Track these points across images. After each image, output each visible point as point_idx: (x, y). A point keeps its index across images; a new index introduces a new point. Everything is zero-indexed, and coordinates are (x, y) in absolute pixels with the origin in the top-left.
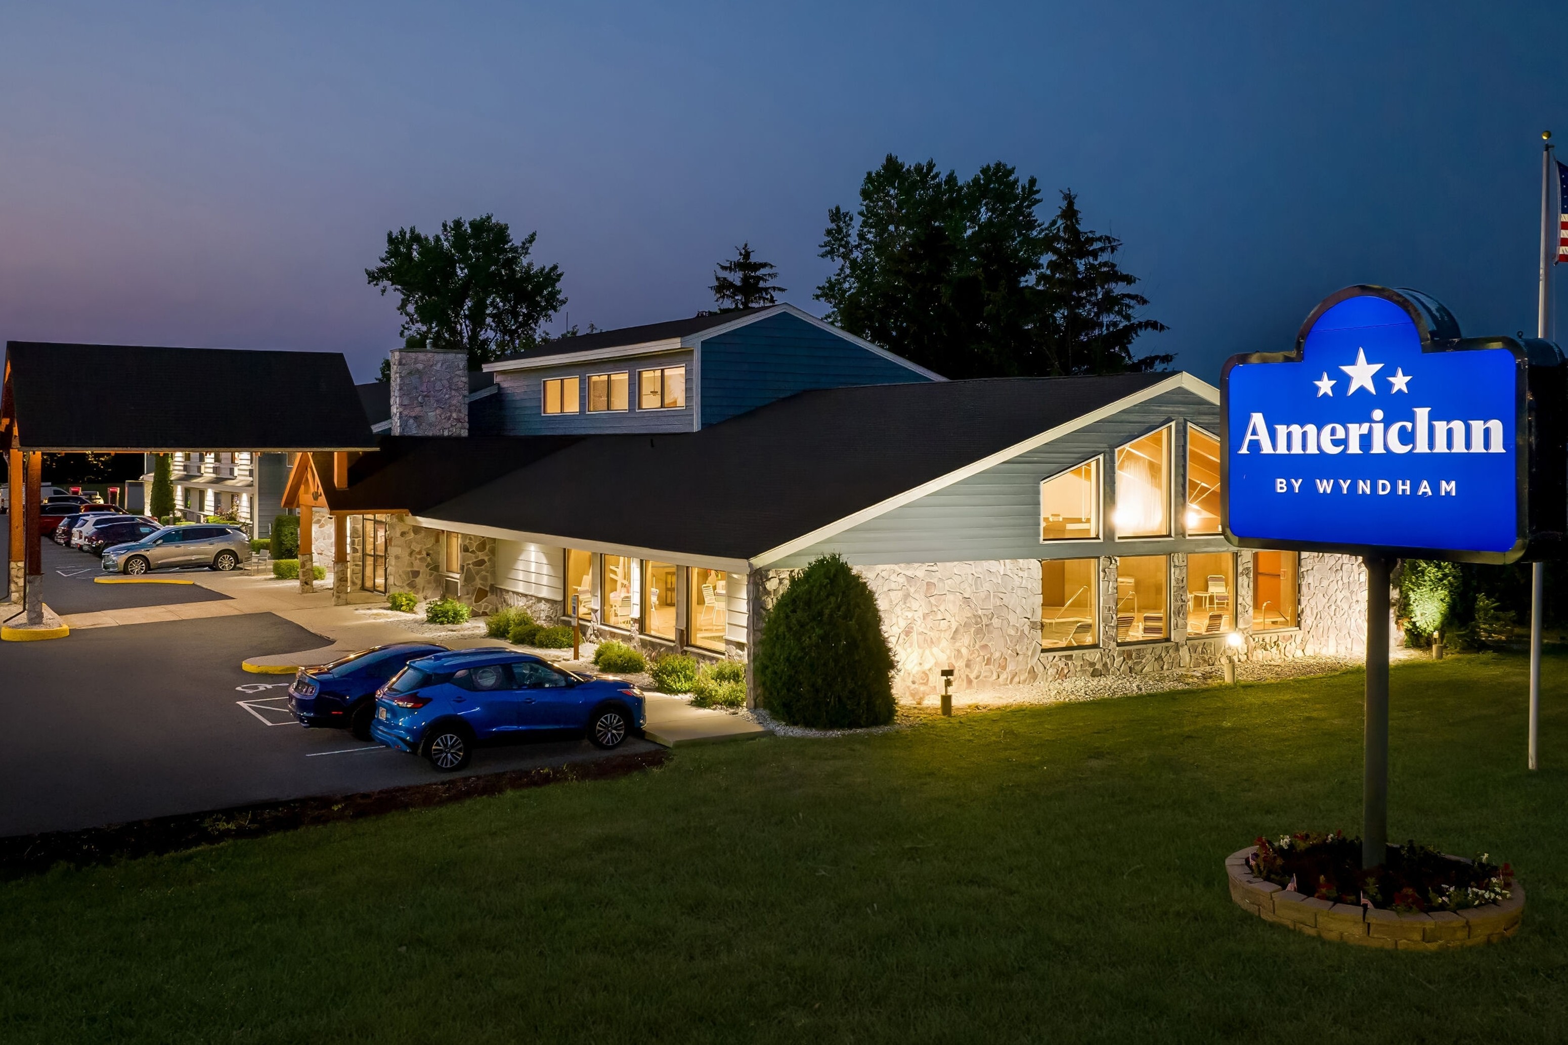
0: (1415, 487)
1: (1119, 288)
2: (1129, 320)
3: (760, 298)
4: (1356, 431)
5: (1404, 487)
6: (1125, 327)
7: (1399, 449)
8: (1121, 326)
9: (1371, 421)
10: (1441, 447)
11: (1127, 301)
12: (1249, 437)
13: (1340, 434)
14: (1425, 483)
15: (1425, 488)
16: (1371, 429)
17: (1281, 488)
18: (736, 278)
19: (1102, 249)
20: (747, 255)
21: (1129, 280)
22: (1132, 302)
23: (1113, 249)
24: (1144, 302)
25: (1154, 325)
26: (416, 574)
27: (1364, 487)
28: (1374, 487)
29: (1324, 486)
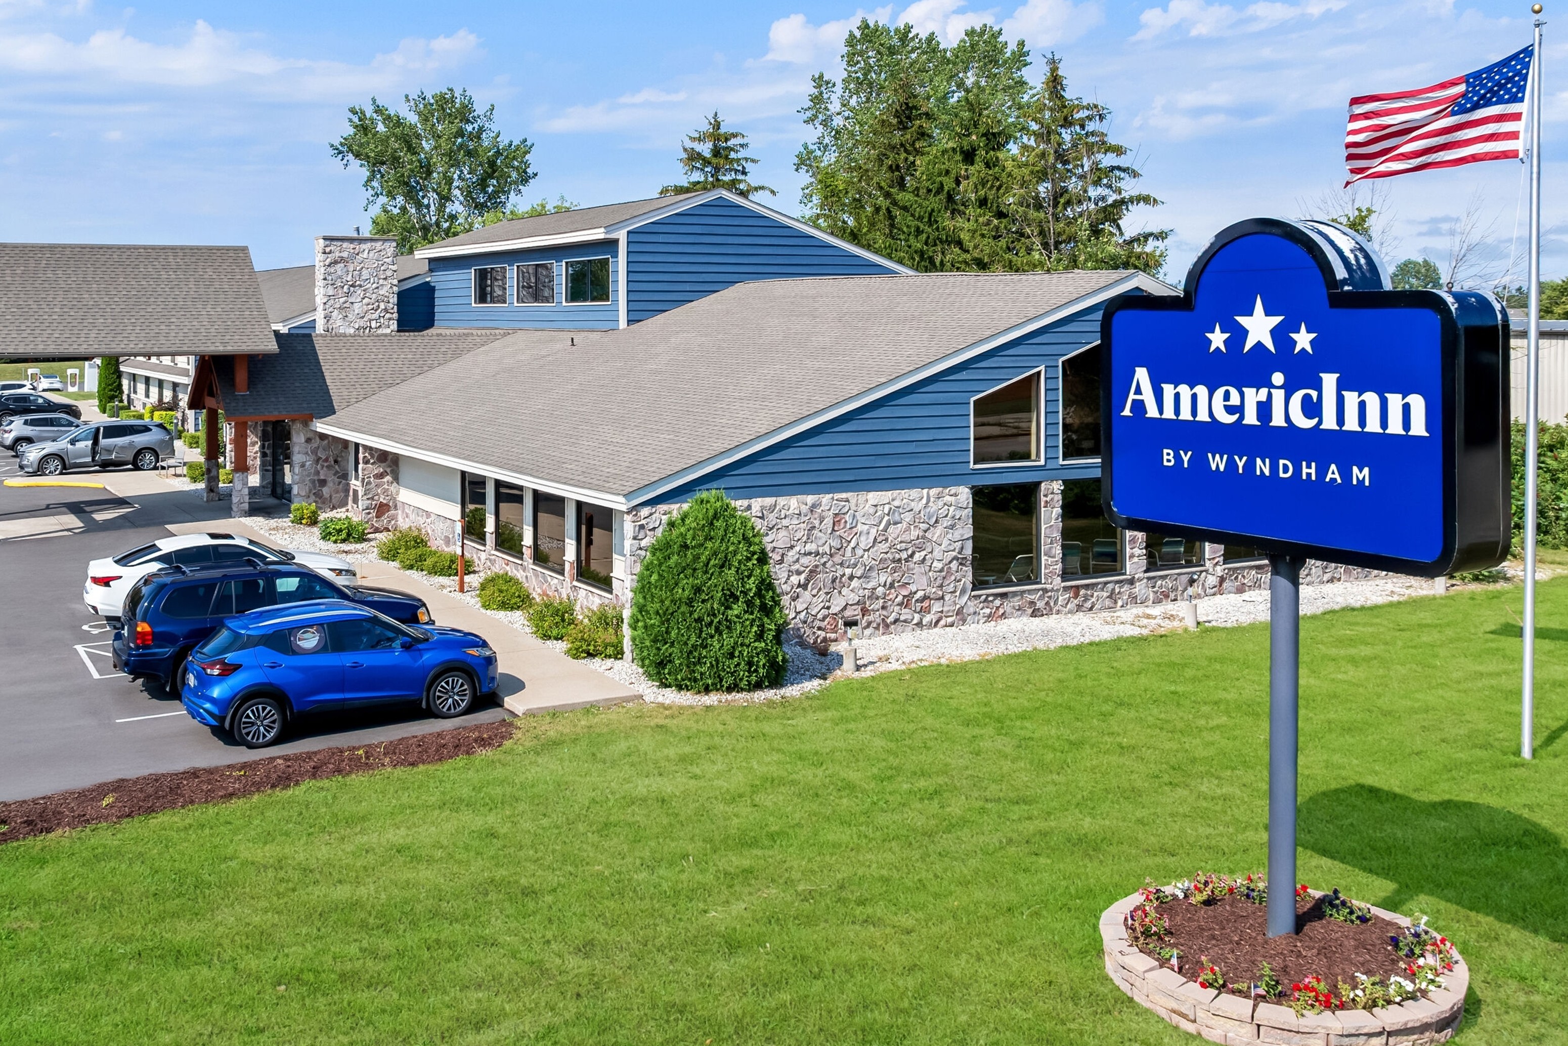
0: (1322, 471)
1: (1108, 160)
2: (1120, 193)
3: (731, 170)
4: (1253, 397)
5: (1309, 471)
6: (1115, 201)
7: (1304, 423)
8: (1110, 201)
9: (1271, 386)
10: (1351, 424)
11: (1117, 173)
12: (1132, 396)
13: (1235, 400)
14: (1333, 467)
15: (1333, 473)
16: (1270, 395)
17: (1169, 461)
18: (706, 148)
19: (1090, 118)
20: (717, 125)
21: (1119, 151)
22: (1122, 175)
23: (1101, 118)
24: (1135, 174)
25: (1146, 199)
26: (323, 483)
27: (1263, 467)
28: (1274, 468)
29: (1217, 462)
